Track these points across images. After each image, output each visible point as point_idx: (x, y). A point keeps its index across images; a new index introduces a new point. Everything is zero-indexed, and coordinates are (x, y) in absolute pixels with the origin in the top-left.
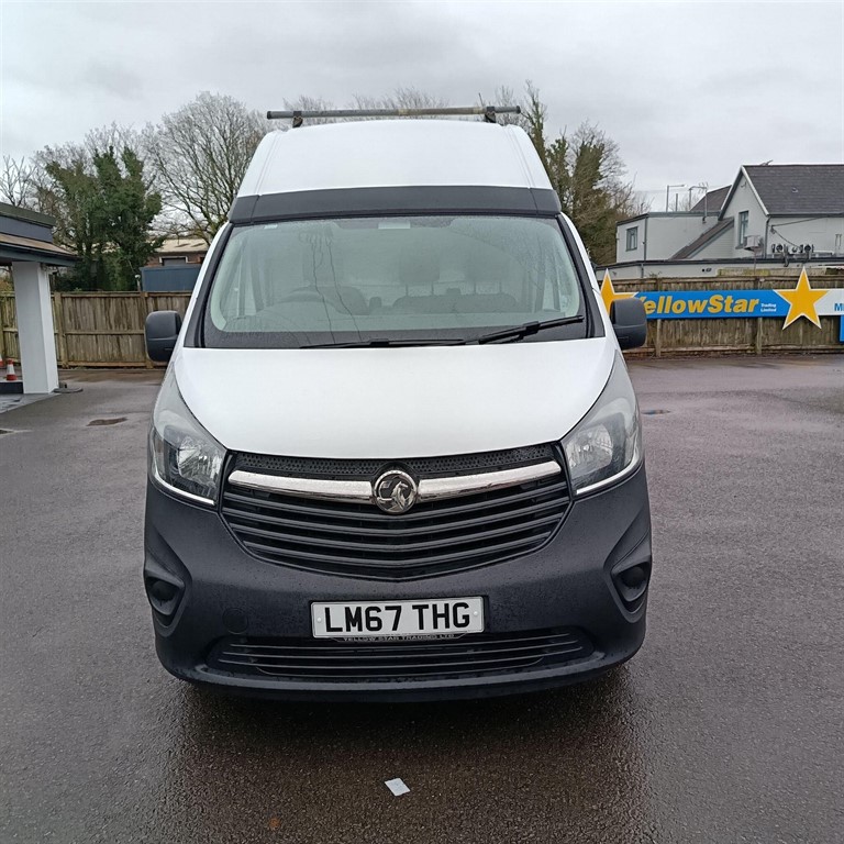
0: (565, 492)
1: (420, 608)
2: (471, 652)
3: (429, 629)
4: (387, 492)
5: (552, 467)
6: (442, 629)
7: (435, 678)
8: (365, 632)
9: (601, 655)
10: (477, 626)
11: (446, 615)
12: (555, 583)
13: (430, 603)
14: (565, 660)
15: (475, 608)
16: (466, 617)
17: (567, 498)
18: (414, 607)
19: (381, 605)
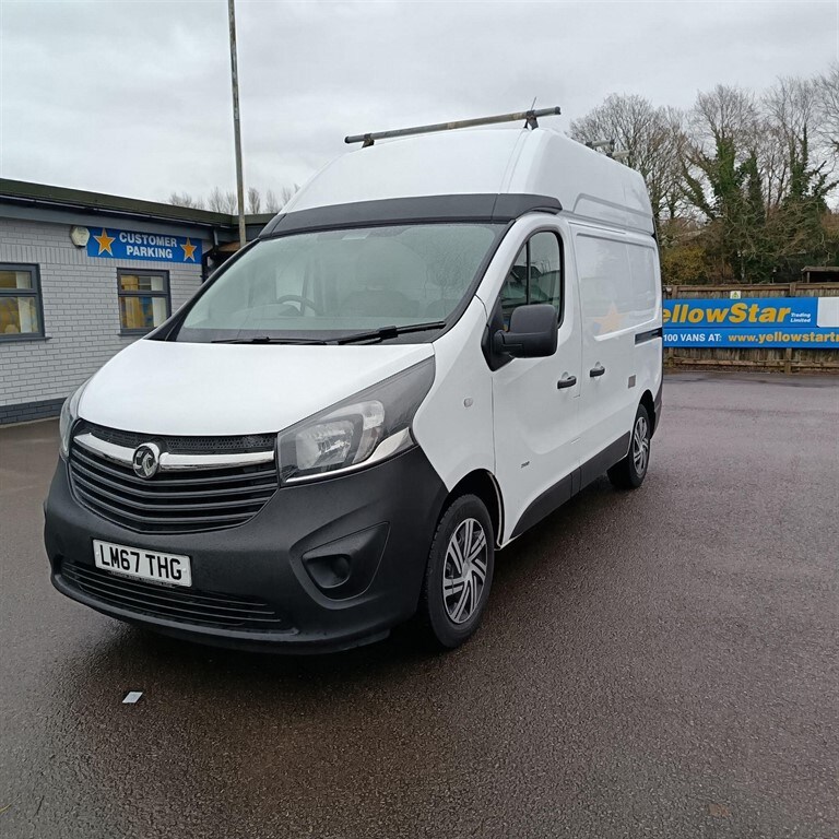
0: (273, 479)
1: (151, 557)
2: (190, 603)
3: (156, 576)
4: (139, 461)
5: (269, 455)
6: (164, 578)
7: (168, 618)
8: (121, 570)
9: (296, 632)
10: (186, 581)
11: (166, 567)
12: (244, 557)
13: (156, 554)
14: (264, 627)
15: (184, 565)
16: (179, 571)
17: (276, 484)
18: (147, 556)
19: (129, 550)
